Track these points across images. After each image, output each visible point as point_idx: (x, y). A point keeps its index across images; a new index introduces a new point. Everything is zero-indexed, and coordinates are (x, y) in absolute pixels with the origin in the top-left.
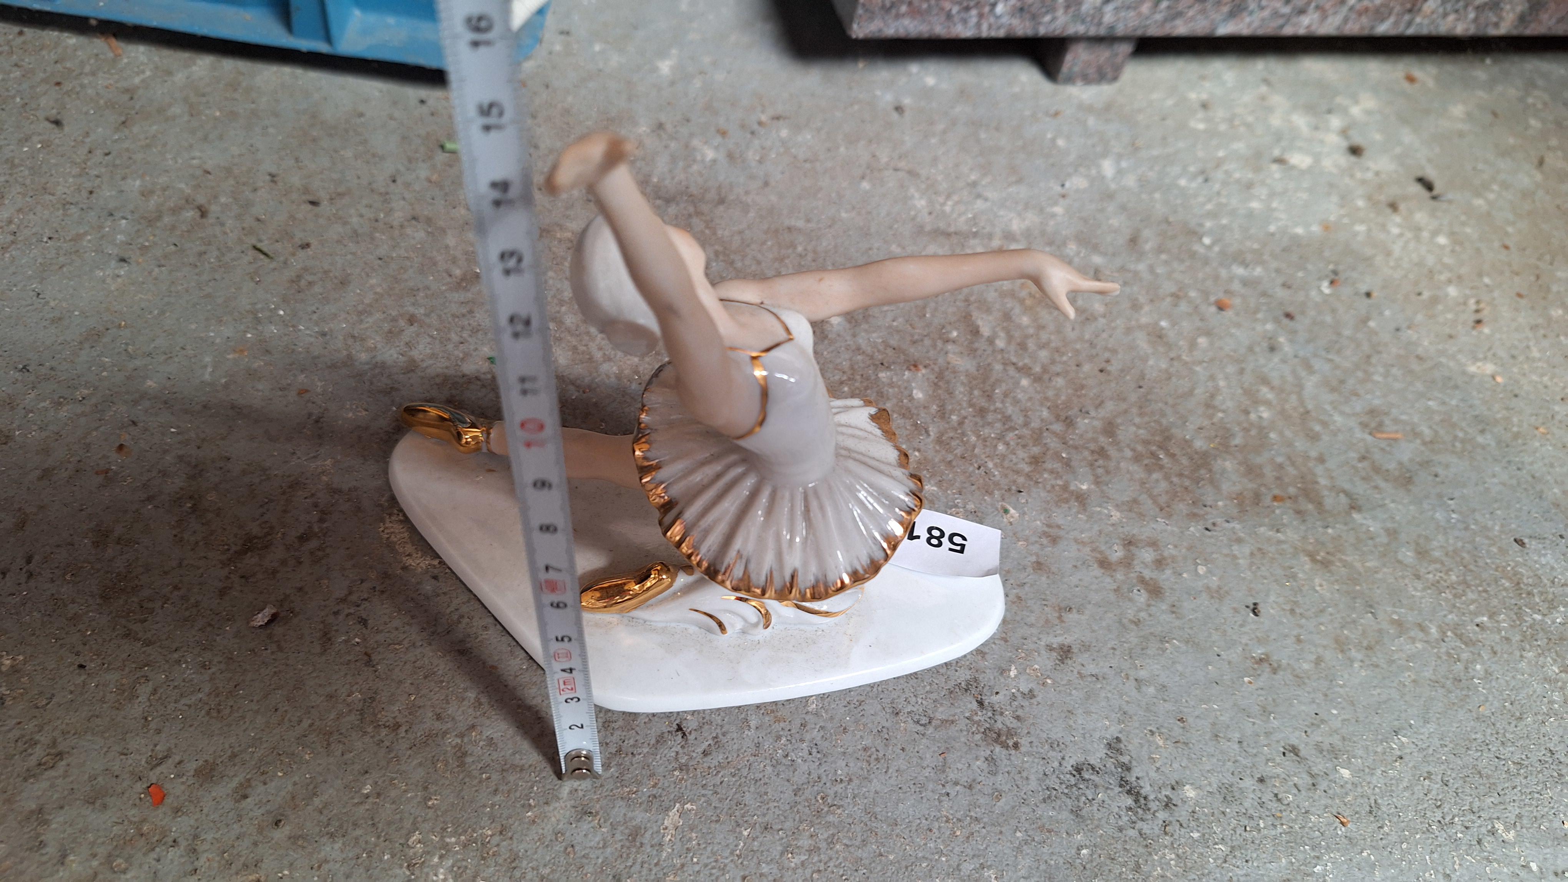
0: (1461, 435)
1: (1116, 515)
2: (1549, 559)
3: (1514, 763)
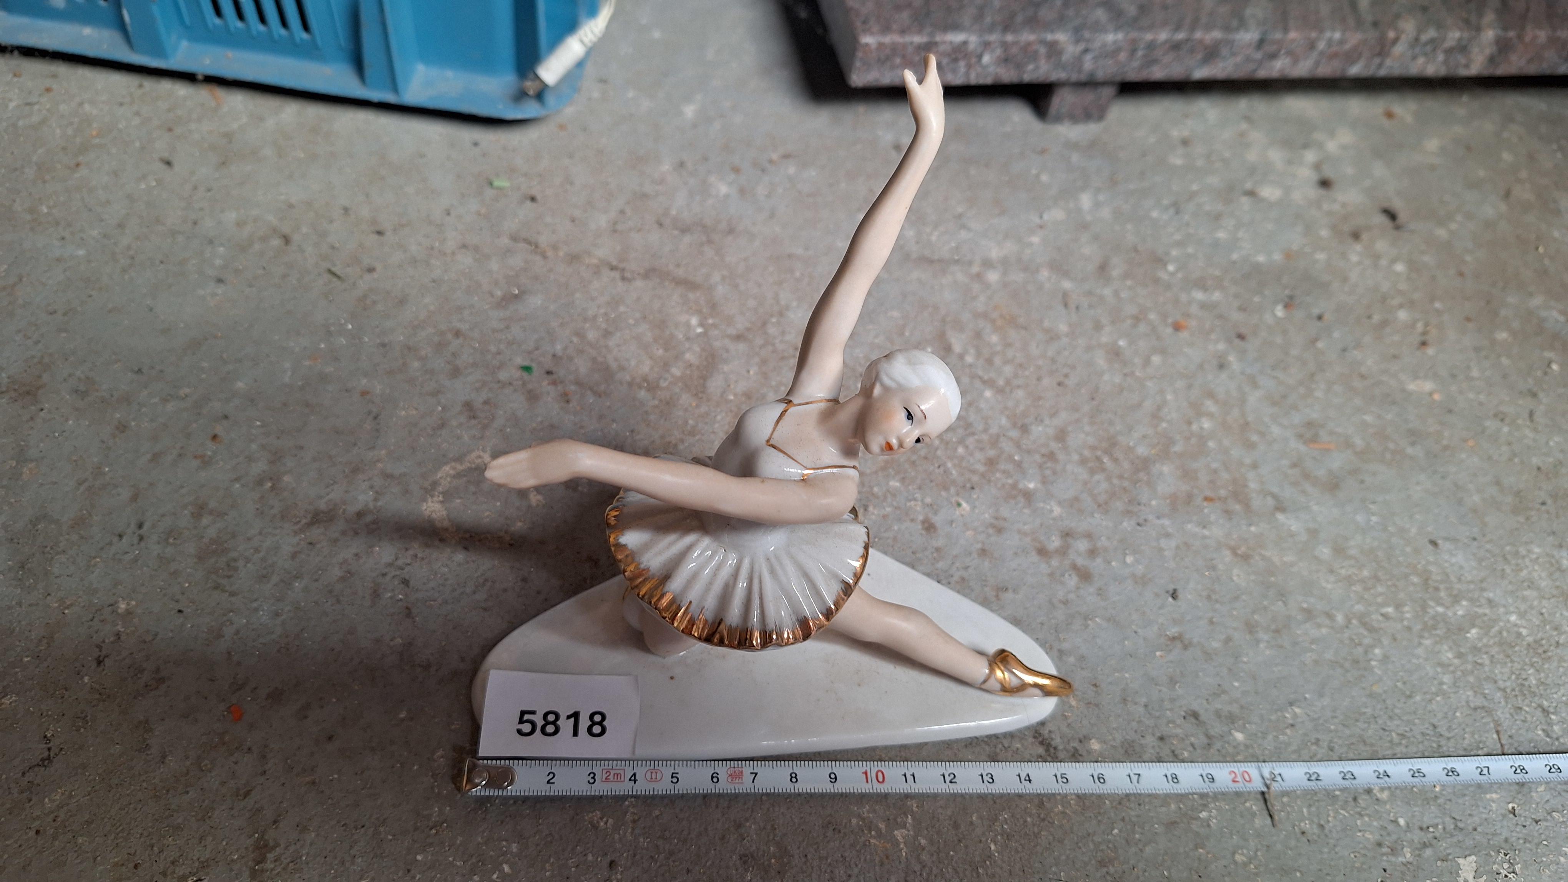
0: (1391, 446)
1: (1057, 510)
2: (1459, 558)
3: (1398, 734)
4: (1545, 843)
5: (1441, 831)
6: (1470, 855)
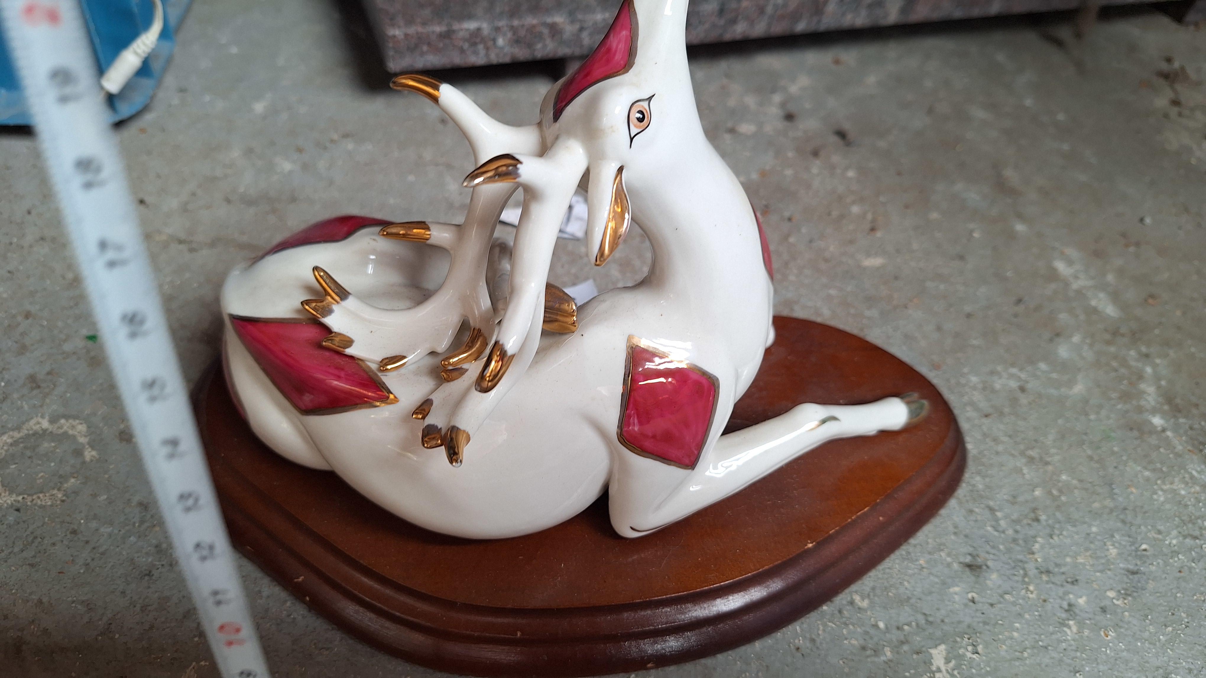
4: (1000, 622)
5: (915, 627)
6: (940, 644)
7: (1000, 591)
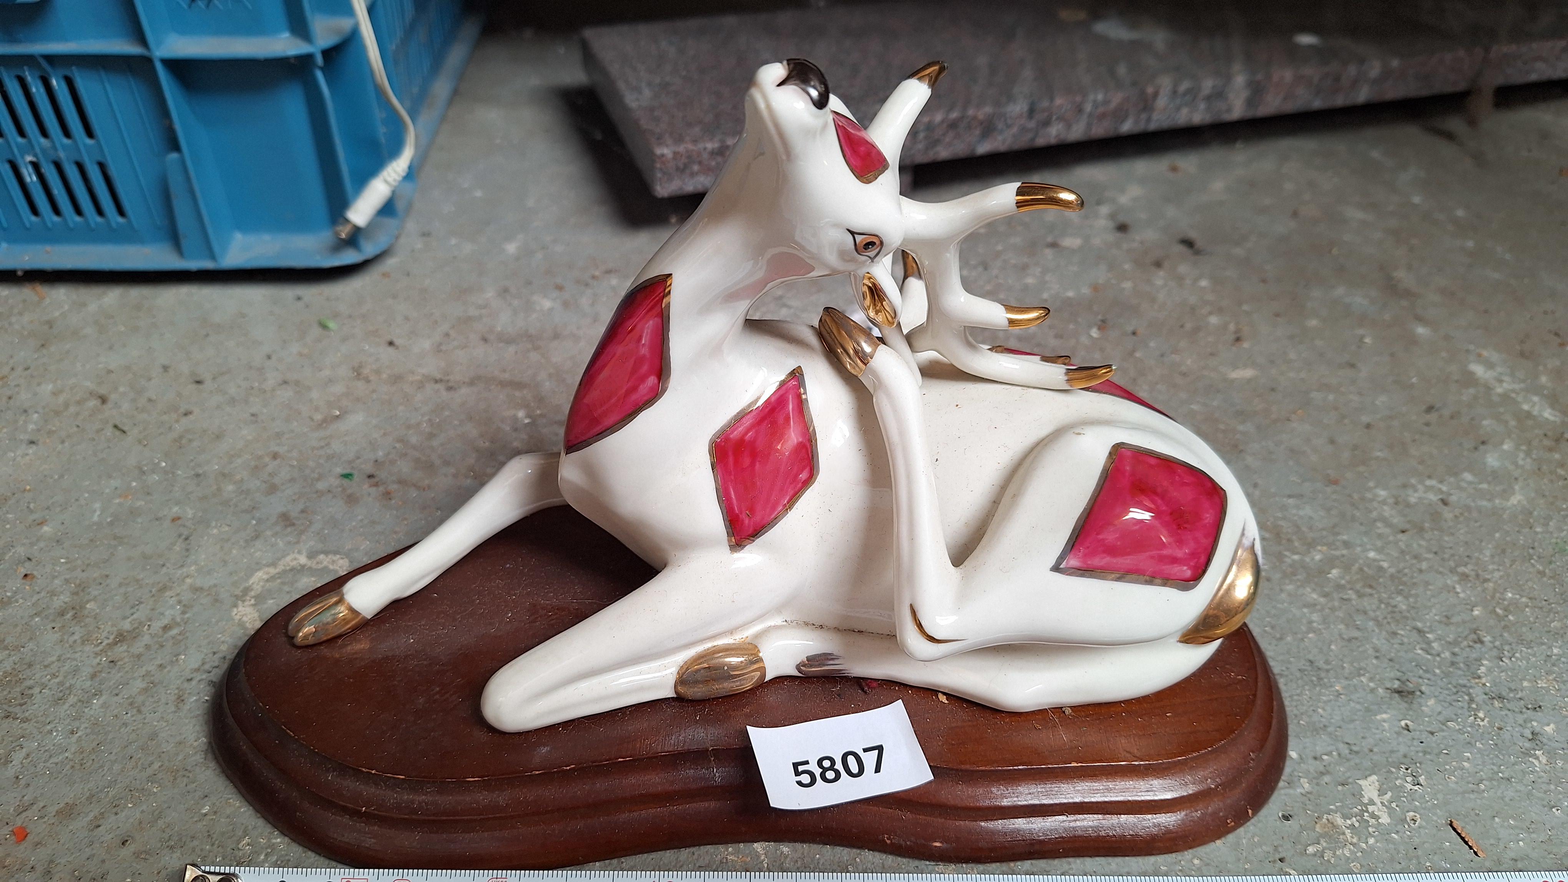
4: (1445, 751)
5: (1337, 757)
6: (1370, 775)
7: (1441, 718)
